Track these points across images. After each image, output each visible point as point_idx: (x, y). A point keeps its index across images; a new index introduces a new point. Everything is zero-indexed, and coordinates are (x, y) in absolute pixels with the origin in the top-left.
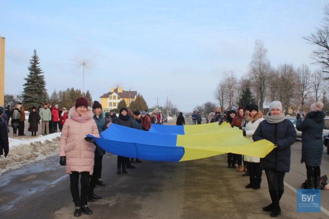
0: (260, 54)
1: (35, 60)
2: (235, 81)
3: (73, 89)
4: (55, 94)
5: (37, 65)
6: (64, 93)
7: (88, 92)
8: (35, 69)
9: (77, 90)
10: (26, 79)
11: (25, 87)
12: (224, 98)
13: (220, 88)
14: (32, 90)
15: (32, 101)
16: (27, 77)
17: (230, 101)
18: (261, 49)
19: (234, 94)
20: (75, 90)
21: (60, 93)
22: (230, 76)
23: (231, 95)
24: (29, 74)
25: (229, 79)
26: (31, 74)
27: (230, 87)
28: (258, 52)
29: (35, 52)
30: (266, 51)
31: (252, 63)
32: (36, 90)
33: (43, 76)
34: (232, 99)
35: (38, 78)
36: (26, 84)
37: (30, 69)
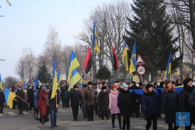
0: (53, 36)
2: (34, 58)
12: (24, 73)
13: (20, 64)
17: (30, 76)
18: (53, 32)
19: (33, 69)
22: (28, 53)
23: (31, 70)
25: (28, 56)
27: (29, 63)
28: (51, 34)
30: (57, 33)
31: (46, 43)
34: (31, 74)
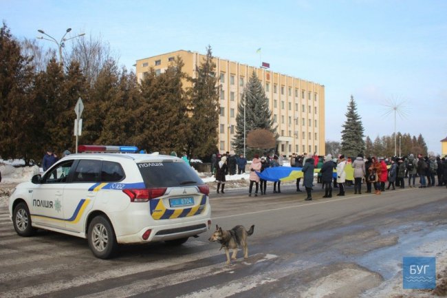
1: (352, 105)
3: (399, 134)
4: (378, 139)
5: (355, 111)
6: (388, 138)
7: (420, 136)
8: (352, 116)
9: (405, 135)
10: (344, 126)
11: (343, 134)
14: (349, 137)
15: (350, 148)
16: (345, 124)
20: (403, 134)
21: (384, 138)
24: (347, 121)
26: (349, 120)
29: (352, 97)
32: (353, 137)
33: (360, 122)
35: (356, 124)
36: (344, 131)
37: (347, 116)
